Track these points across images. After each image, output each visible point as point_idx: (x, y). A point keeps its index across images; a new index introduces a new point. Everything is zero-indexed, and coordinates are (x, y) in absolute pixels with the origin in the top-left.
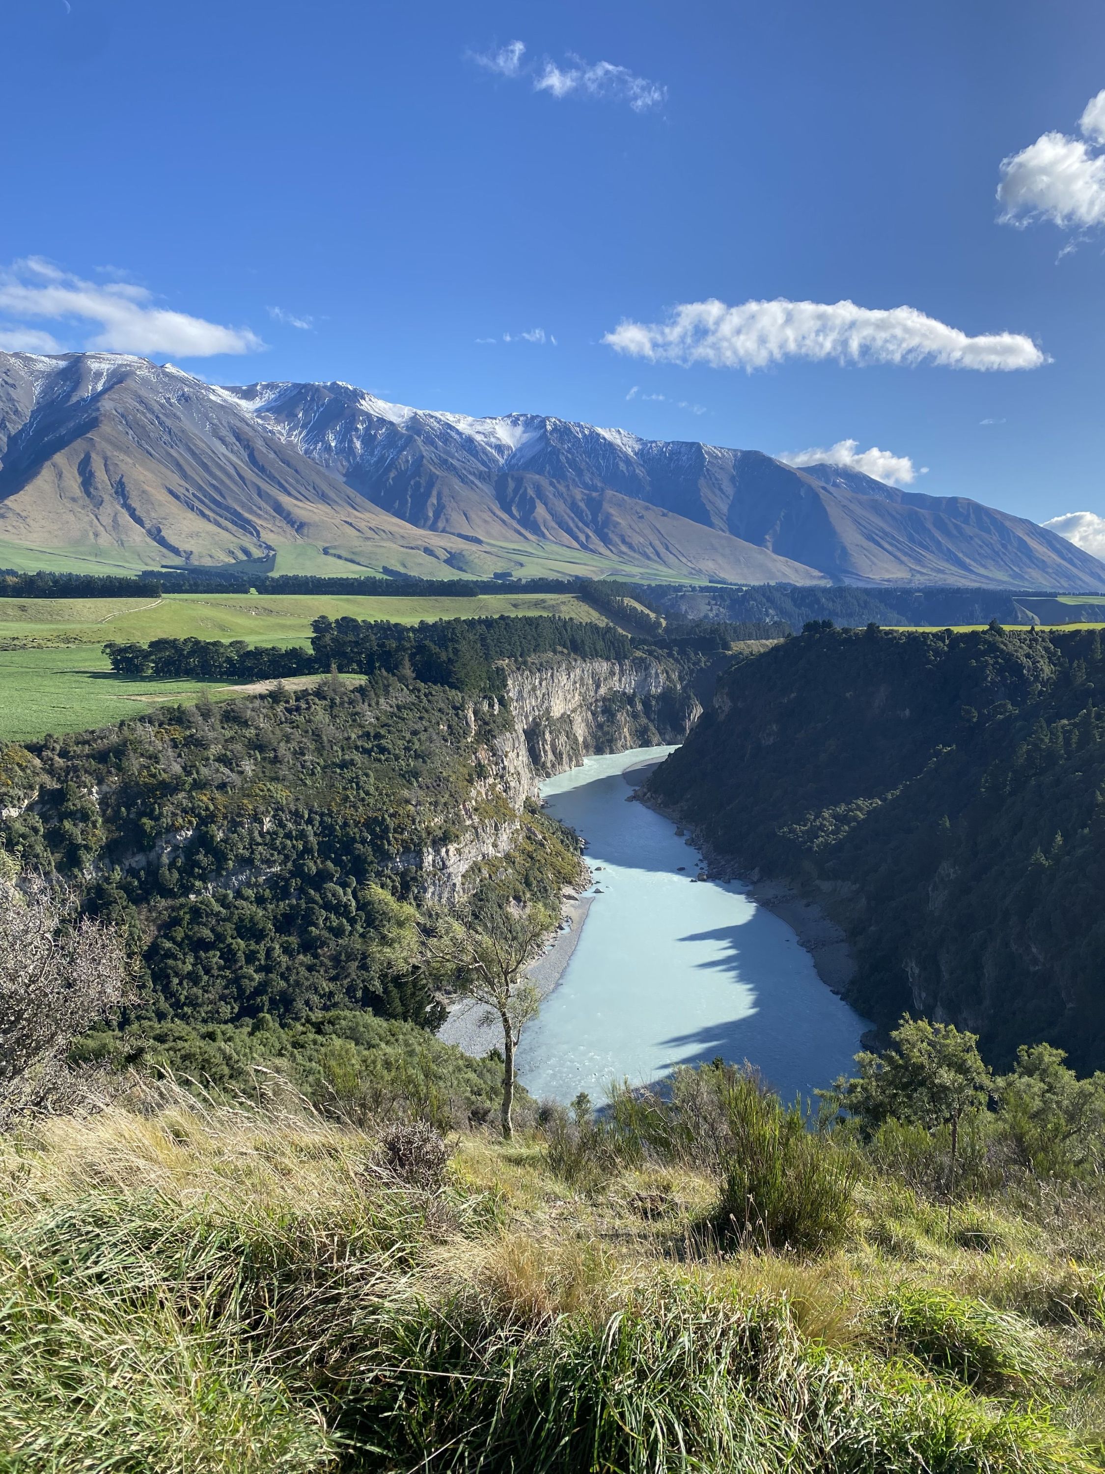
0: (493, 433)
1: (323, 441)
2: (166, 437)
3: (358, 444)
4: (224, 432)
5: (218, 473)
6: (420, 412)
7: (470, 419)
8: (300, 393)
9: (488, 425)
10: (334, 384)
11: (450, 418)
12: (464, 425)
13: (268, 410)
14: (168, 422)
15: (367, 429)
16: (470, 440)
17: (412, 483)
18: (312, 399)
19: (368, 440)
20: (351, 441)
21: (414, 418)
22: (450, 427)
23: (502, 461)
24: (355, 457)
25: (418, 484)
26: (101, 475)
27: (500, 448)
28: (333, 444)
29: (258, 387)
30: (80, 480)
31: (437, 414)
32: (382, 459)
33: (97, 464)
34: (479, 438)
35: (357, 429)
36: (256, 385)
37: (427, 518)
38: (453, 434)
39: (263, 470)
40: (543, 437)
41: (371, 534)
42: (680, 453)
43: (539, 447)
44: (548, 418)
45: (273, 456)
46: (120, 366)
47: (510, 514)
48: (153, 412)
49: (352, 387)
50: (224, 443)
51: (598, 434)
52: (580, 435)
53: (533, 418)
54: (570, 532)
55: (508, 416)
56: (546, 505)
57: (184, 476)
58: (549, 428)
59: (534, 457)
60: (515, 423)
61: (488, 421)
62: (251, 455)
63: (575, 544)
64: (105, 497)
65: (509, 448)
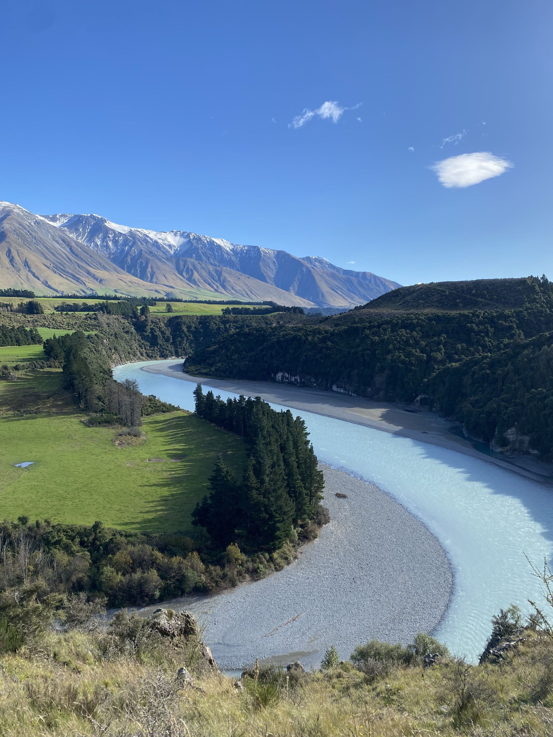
0: (166, 239)
1: (94, 242)
2: (34, 241)
3: (110, 244)
4: (57, 239)
5: (58, 256)
6: (133, 229)
7: (155, 232)
8: (79, 219)
9: (163, 235)
10: (92, 215)
11: (146, 232)
12: (152, 235)
13: (64, 227)
14: (33, 234)
15: (114, 237)
16: (156, 242)
17: (139, 262)
18: (86, 223)
19: (115, 242)
20: (107, 242)
21: (131, 232)
22: (147, 236)
23: (172, 252)
24: (110, 250)
25: (141, 263)
26: (17, 258)
27: (170, 246)
28: (99, 244)
29: (58, 216)
30: (8, 260)
31: (140, 230)
32: (123, 250)
33: (14, 253)
34: (160, 241)
35: (109, 237)
36: (56, 215)
37: (147, 278)
38: (148, 239)
39: (77, 255)
40: (189, 242)
41: (130, 284)
42: (250, 251)
43: (188, 246)
44: (190, 233)
45: (80, 249)
46: (5, 207)
47: (183, 276)
48: (26, 229)
49: (100, 217)
50: (58, 243)
51: (213, 241)
52: (205, 241)
53: (184, 233)
54: (210, 284)
55: (172, 232)
56: (198, 272)
57: (46, 258)
58: (192, 238)
59: (187, 251)
60: (176, 235)
61: (163, 233)
62: (71, 249)
63: (212, 290)
64: (21, 268)
65: (174, 246)
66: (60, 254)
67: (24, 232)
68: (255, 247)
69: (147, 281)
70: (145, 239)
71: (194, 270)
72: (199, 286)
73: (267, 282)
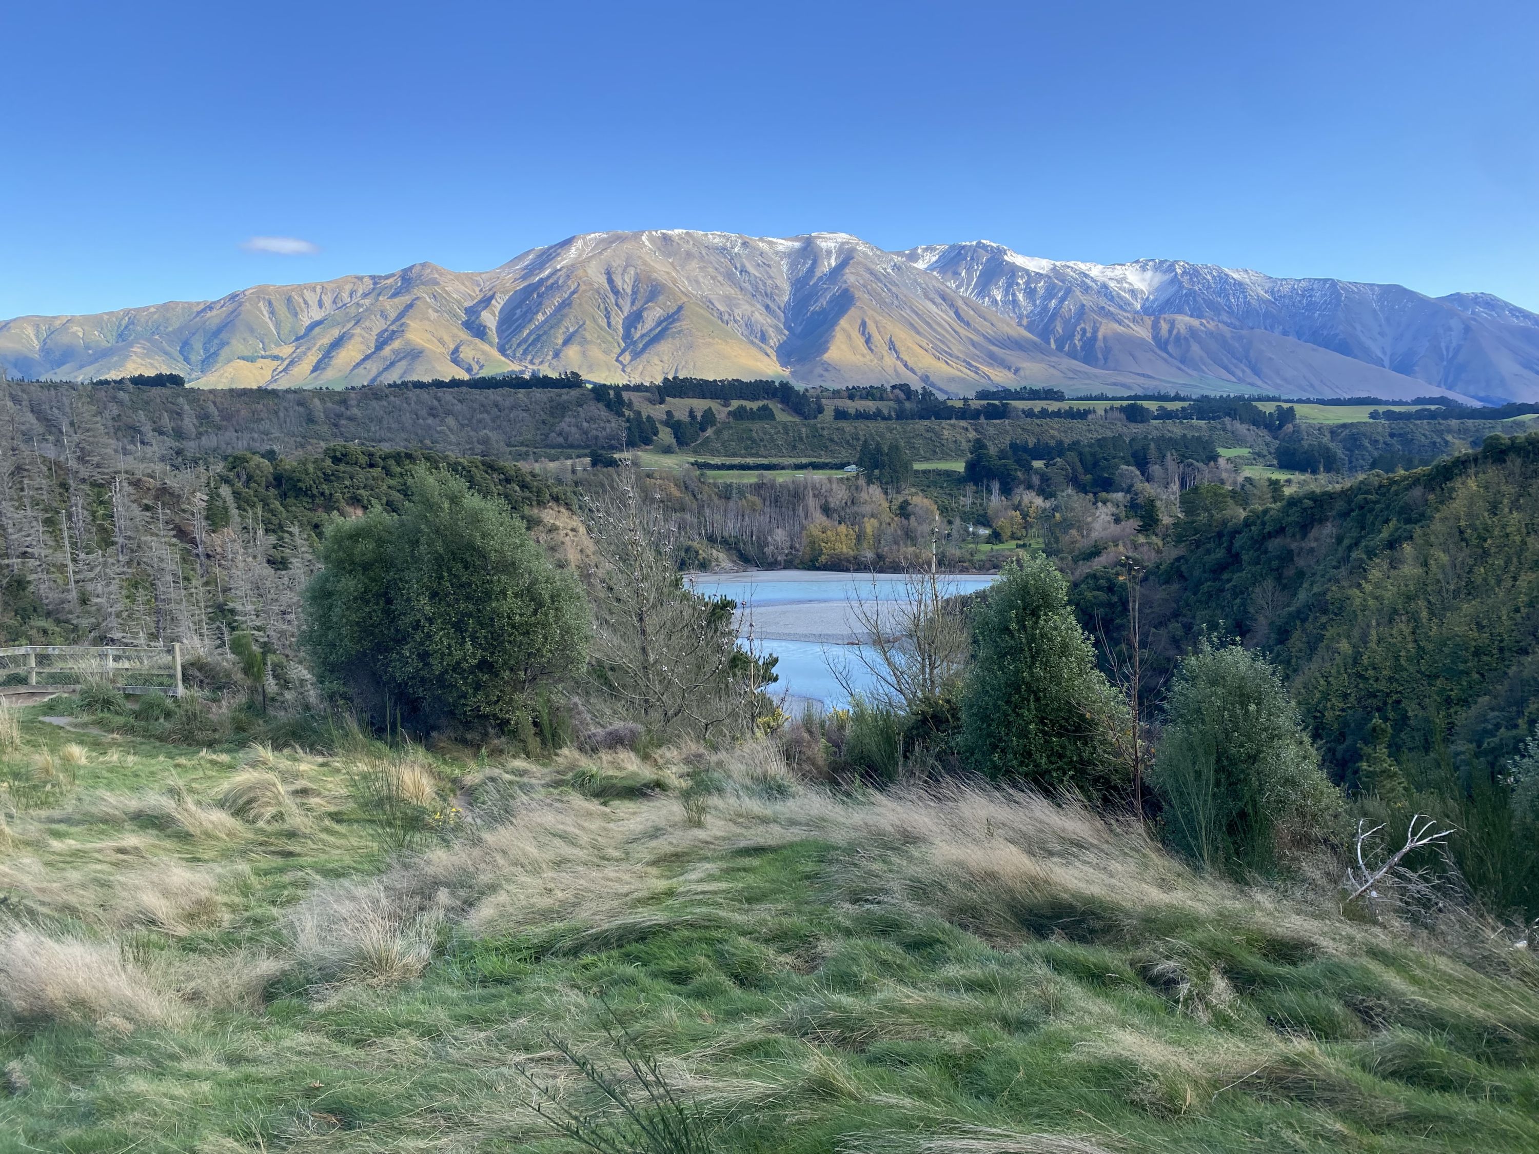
0: (1123, 279)
1: (989, 296)
2: (896, 302)
3: (1020, 297)
4: (932, 295)
5: (936, 327)
6: (1058, 263)
7: (1100, 267)
8: (959, 253)
9: (1118, 271)
10: (979, 243)
11: (1082, 266)
12: (1095, 271)
13: (933, 270)
14: (894, 289)
15: (1027, 283)
16: (1105, 286)
17: (1078, 329)
18: (972, 259)
19: (1030, 293)
20: (1014, 295)
21: (1054, 269)
22: (1086, 276)
23: (1138, 307)
24: (1020, 308)
25: (1084, 331)
26: (876, 337)
27: (1133, 292)
28: (999, 298)
29: (919, 251)
30: (863, 340)
31: (1071, 264)
32: (1045, 308)
33: (871, 328)
34: (1112, 284)
35: (1018, 284)
36: (916, 249)
37: (1097, 359)
38: (1088, 281)
39: (968, 324)
40: (1175, 280)
41: (1071, 375)
42: (1312, 289)
43: (1172, 290)
44: (1176, 262)
45: (972, 313)
46: (843, 243)
47: (1168, 353)
48: (881, 282)
49: (994, 245)
50: (934, 303)
51: (1226, 275)
52: (1209, 277)
53: (1161, 262)
54: (1226, 368)
55: (1137, 262)
56: (1199, 343)
57: (918, 333)
58: (1179, 271)
59: (1168, 300)
60: (1144, 268)
61: (1119, 267)
62: (957, 313)
63: (1234, 379)
64: (885, 353)
65: (1142, 291)
66: (939, 324)
67: (878, 286)
68: (1326, 280)
69: (1095, 367)
70: (1084, 283)
71: (1191, 340)
72: (1204, 372)
73: (1355, 357)
